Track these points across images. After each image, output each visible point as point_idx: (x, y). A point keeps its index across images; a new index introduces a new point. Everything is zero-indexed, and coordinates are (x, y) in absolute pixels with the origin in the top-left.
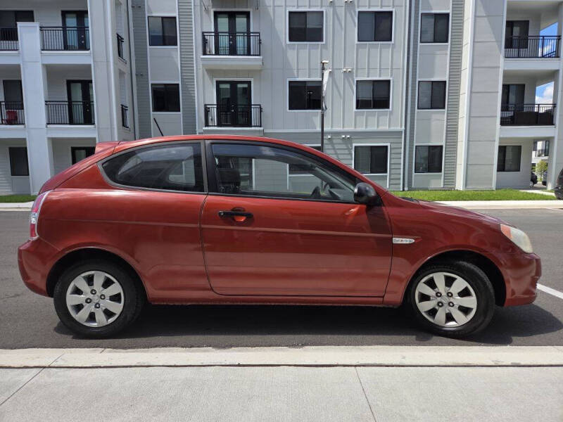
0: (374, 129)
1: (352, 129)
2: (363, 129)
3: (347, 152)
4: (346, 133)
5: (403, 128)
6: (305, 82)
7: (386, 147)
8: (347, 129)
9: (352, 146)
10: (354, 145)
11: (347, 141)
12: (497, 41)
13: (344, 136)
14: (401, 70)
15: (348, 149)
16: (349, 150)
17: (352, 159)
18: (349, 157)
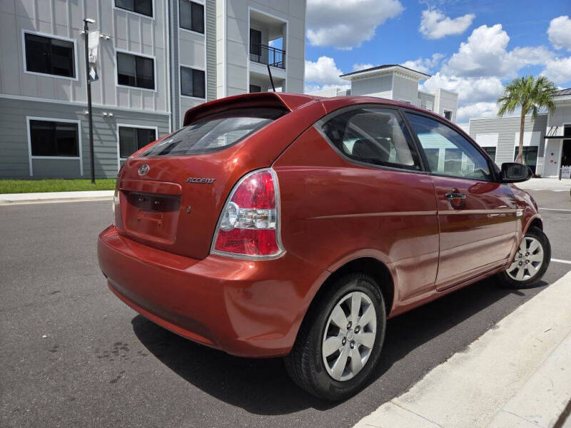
0: (140, 109)
1: (115, 106)
2: (128, 108)
3: (110, 132)
4: (108, 110)
5: (170, 112)
6: (50, 39)
7: (154, 131)
8: (108, 106)
9: (116, 126)
10: (118, 125)
11: (110, 121)
12: (244, 44)
13: (105, 114)
14: (164, 50)
15: (111, 129)
16: (113, 130)
17: (116, 141)
18: (113, 139)
